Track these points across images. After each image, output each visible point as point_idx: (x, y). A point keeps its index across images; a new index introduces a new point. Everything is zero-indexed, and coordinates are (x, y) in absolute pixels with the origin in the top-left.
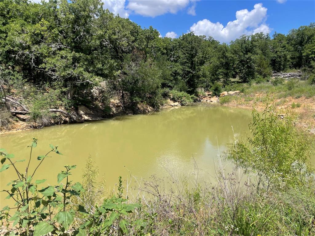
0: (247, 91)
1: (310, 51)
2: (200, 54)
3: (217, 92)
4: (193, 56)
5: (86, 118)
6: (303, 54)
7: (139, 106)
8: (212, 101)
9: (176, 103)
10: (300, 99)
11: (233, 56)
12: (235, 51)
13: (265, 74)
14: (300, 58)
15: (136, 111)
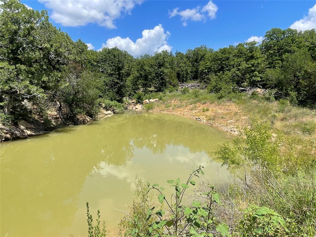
0: (164, 98)
1: (204, 67)
2: (126, 68)
3: (140, 100)
4: (119, 69)
5: (29, 132)
6: (199, 69)
7: (78, 117)
8: (137, 108)
9: (109, 112)
10: (206, 104)
11: (150, 69)
12: (151, 65)
13: (174, 84)
14: (196, 72)
15: (76, 123)
